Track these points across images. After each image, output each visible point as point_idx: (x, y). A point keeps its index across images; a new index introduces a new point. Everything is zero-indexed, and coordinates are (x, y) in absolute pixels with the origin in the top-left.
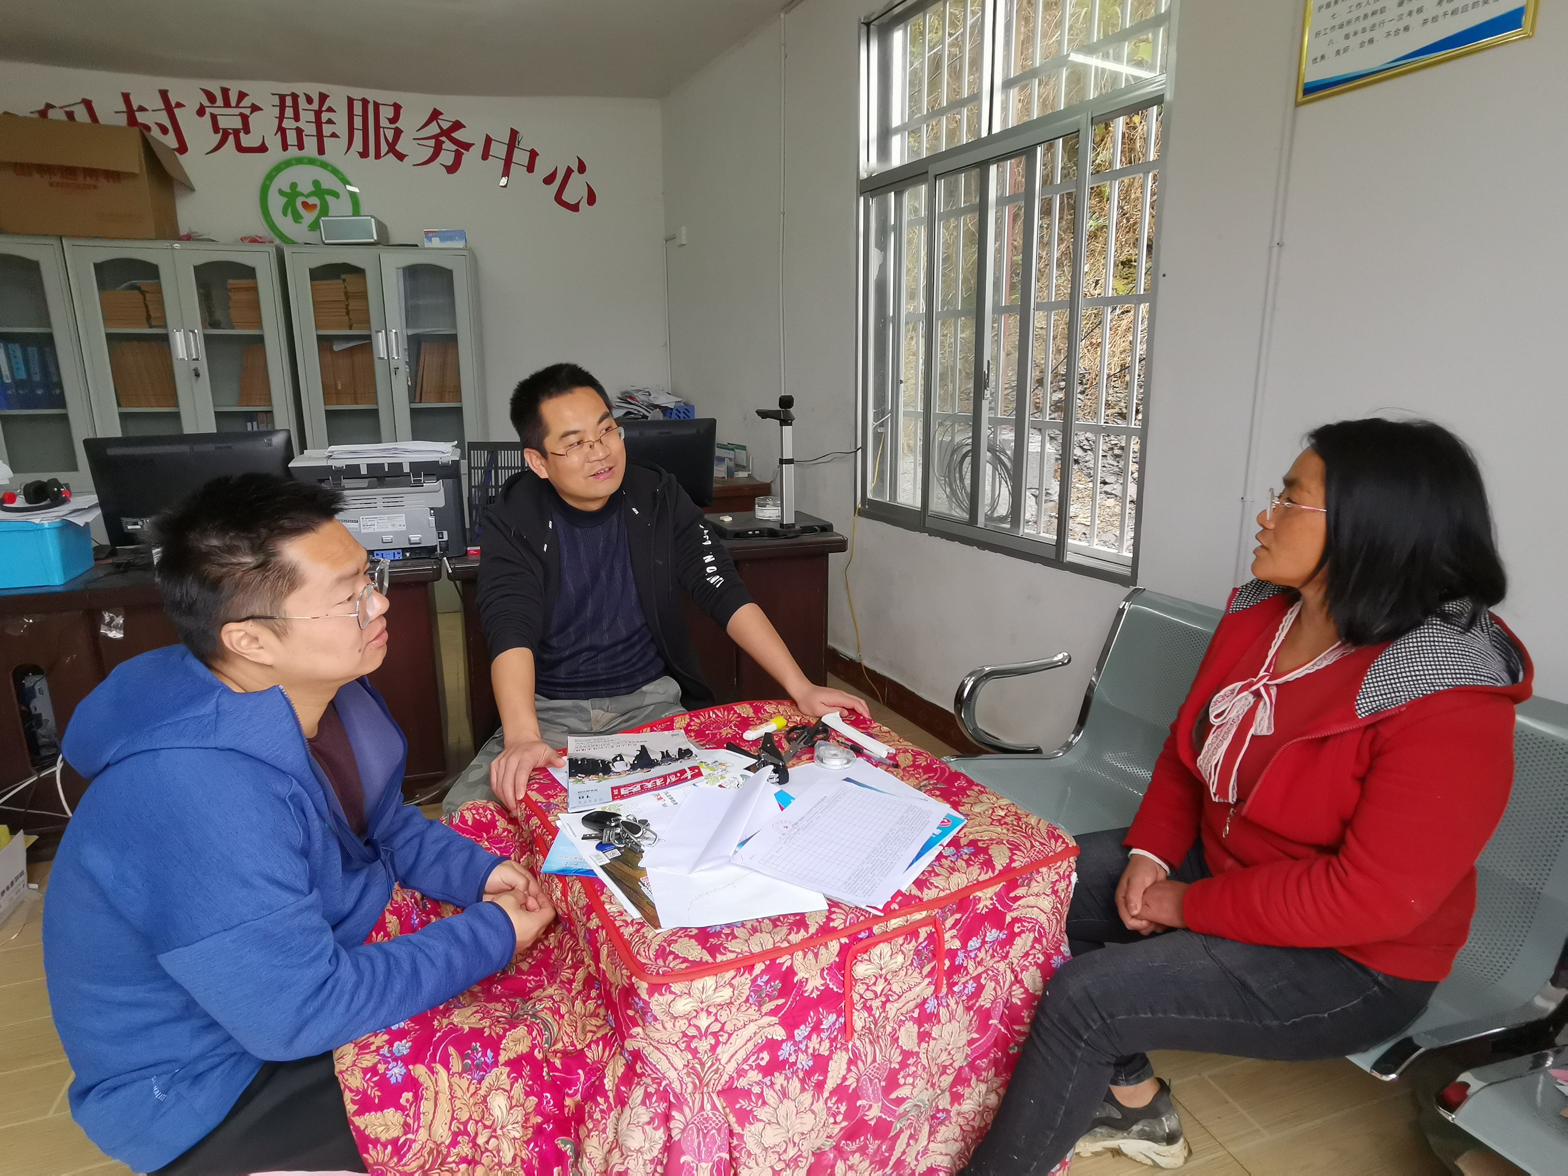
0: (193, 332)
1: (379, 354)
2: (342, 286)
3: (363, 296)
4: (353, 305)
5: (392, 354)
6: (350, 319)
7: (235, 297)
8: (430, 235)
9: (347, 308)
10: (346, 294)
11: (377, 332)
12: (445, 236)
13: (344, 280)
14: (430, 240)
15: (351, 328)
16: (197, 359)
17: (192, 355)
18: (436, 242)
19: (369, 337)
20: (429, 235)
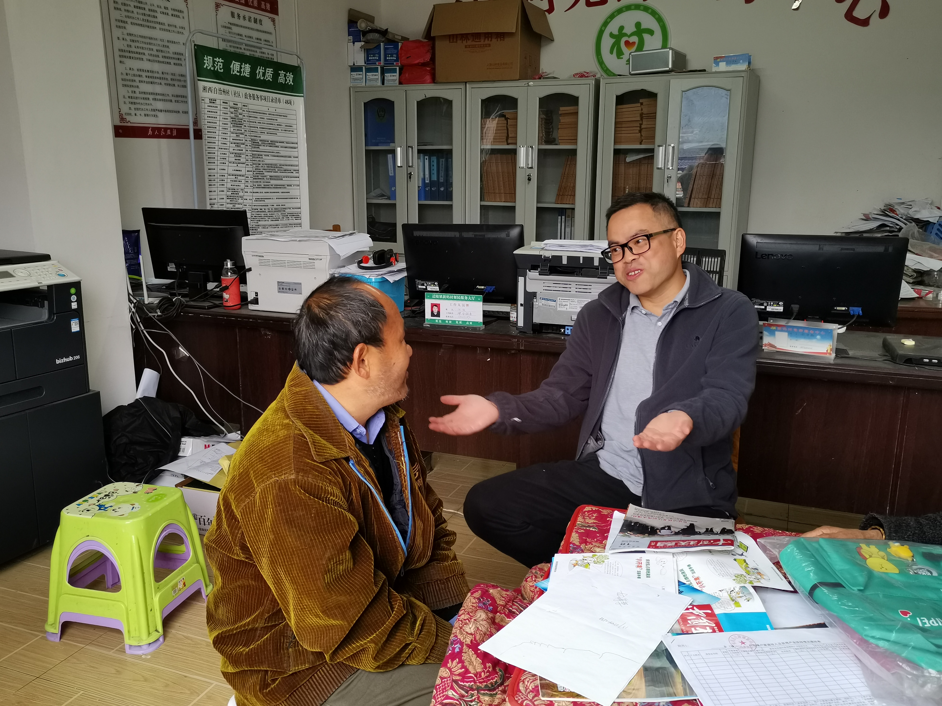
0: (532, 147)
1: (658, 165)
2: (640, 108)
3: (653, 116)
4: (646, 124)
5: (668, 165)
6: (641, 136)
7: (563, 120)
8: (719, 60)
9: (640, 127)
10: (641, 115)
11: (659, 146)
12: (730, 60)
13: (642, 104)
14: (717, 64)
15: (641, 144)
16: (531, 168)
17: (528, 164)
18: (723, 66)
19: (652, 151)
20: (717, 60)
